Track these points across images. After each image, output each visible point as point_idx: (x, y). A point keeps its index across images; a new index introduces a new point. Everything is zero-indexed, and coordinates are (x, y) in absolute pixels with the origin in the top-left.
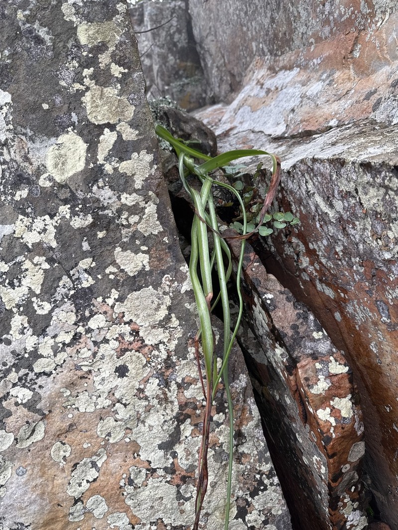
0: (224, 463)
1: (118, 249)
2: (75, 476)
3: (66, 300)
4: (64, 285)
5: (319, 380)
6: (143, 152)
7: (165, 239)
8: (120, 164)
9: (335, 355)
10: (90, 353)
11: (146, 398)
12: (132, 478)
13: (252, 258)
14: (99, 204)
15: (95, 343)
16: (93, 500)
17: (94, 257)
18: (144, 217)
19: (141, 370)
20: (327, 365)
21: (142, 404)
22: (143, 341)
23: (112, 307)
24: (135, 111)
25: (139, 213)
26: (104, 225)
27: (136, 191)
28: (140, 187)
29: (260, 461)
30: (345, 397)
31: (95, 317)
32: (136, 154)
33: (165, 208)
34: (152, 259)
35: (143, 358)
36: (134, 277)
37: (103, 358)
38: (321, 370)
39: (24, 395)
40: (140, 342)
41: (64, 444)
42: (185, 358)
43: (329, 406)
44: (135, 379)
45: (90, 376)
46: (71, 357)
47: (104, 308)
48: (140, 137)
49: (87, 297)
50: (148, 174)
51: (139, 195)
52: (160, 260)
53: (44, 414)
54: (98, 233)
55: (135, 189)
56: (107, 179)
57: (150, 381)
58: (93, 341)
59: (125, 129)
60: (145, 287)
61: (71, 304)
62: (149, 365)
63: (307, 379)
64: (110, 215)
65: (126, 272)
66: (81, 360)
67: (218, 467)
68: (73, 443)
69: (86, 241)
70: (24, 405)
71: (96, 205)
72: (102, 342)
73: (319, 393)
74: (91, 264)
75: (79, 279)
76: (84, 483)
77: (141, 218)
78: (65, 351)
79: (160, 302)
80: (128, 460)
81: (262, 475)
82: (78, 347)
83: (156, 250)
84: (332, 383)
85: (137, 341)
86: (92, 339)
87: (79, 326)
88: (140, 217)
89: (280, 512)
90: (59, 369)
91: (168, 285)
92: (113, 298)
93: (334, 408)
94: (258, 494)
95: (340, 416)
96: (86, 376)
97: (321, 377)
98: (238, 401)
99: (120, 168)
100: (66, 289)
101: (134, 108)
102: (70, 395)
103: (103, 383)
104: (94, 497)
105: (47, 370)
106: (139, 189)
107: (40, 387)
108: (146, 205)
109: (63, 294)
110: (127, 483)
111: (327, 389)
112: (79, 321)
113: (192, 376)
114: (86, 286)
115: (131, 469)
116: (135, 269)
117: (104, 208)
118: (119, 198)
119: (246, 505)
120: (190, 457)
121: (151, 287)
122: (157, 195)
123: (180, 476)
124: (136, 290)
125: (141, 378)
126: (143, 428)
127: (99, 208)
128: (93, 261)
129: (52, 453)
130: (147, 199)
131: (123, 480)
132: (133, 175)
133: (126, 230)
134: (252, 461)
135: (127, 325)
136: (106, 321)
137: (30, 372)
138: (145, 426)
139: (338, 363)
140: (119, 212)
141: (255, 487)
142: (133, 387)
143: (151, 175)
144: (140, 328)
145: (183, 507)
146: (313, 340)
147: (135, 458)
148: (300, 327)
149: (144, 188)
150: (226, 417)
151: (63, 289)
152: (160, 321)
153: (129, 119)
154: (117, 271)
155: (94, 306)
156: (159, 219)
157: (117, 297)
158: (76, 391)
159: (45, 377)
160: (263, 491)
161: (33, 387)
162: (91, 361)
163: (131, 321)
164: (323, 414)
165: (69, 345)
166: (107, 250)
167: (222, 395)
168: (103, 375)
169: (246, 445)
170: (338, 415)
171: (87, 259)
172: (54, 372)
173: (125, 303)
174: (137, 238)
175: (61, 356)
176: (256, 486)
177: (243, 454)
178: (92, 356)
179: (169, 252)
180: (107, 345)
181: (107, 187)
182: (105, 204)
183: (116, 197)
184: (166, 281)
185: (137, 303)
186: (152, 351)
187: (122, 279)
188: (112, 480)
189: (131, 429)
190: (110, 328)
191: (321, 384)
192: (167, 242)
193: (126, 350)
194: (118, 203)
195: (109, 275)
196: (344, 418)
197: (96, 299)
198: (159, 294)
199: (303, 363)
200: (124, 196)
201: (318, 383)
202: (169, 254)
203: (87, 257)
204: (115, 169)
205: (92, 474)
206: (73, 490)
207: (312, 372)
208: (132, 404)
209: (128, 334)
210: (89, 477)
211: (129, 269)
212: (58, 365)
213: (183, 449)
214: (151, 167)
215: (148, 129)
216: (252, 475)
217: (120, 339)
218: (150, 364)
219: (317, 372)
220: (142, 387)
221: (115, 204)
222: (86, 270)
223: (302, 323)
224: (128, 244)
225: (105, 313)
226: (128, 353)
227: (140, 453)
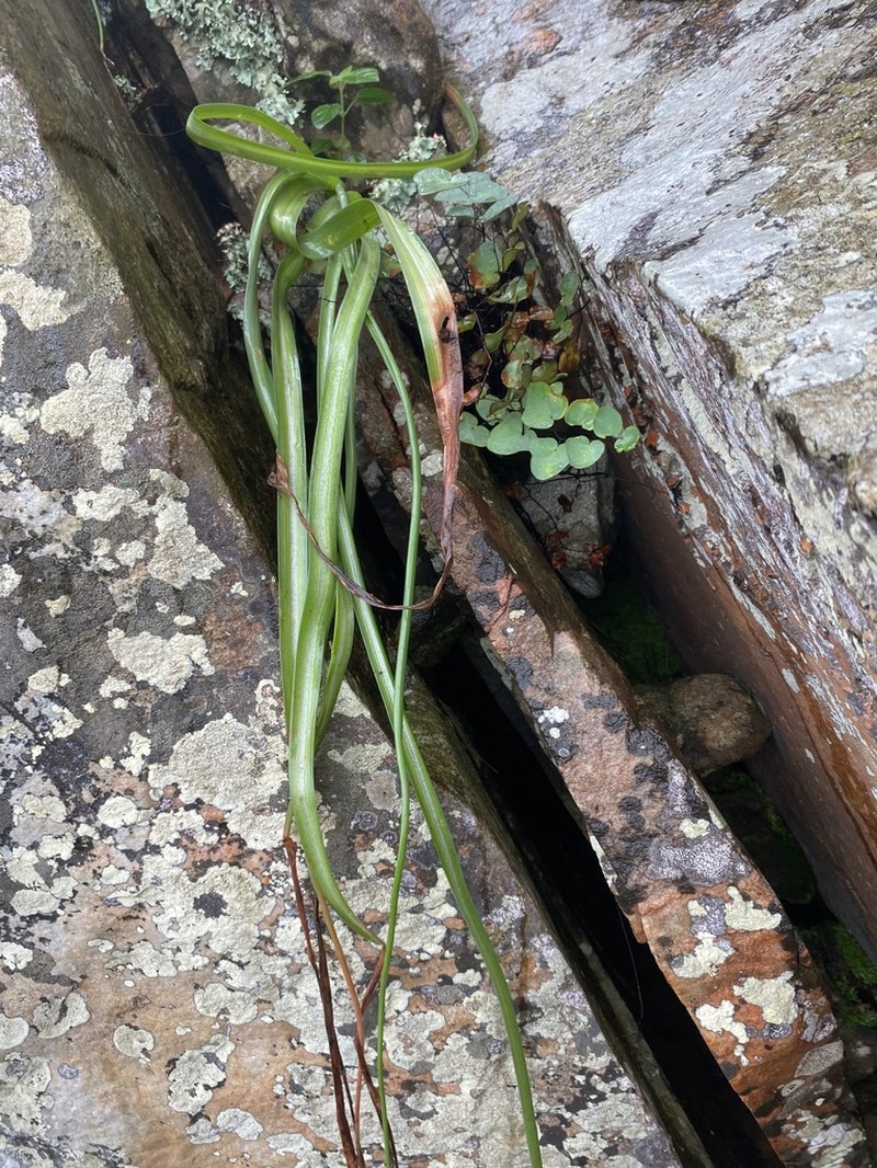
0: (494, 1058)
1: (116, 634)
2: (178, 1080)
3: (29, 769)
4: (12, 736)
5: (699, 942)
6: (98, 355)
7: (238, 588)
8: (39, 408)
9: (742, 884)
10: (124, 876)
11: (283, 954)
12: (296, 1082)
13: (502, 597)
14: (21, 533)
15: (130, 854)
16: (227, 1117)
17: (59, 663)
18: (157, 540)
19: (254, 903)
20: (721, 908)
21: (278, 963)
22: (242, 843)
23: (143, 777)
24: (32, 225)
25: (140, 533)
26: (57, 583)
27: (111, 477)
28: (118, 465)
29: (581, 1051)
30: (775, 977)
31: (108, 802)
32: (77, 367)
33: (213, 504)
34: (215, 645)
35: (252, 879)
36: (179, 695)
37: (157, 882)
38: (704, 919)
39: (15, 956)
40: (236, 845)
41: (136, 1028)
42: (353, 875)
43: (731, 997)
44: (246, 919)
45: (143, 915)
46: (86, 884)
47: (124, 782)
48: (77, 309)
49: (75, 760)
50: (131, 421)
51: (123, 486)
52: (237, 644)
53: (72, 982)
54: (48, 603)
55: (104, 472)
56: (19, 462)
57: (281, 924)
58: (123, 851)
59: (23, 290)
60: (213, 718)
61: (45, 779)
62: (270, 893)
63: (665, 942)
64: (61, 554)
65: (155, 688)
66: (112, 889)
67: (483, 1066)
68: (153, 1026)
69: (25, 626)
70: (25, 972)
71: (14, 536)
72: (143, 851)
73: (698, 974)
74: (59, 680)
75: (41, 717)
76: (200, 1090)
77: (150, 546)
78: (68, 874)
79: (261, 754)
80: (280, 1052)
81: (589, 1075)
82: (94, 866)
83: (220, 619)
84: (736, 949)
85: (229, 843)
86: (120, 847)
87: (78, 824)
88: (146, 543)
89: (642, 1135)
90: (69, 907)
91: (272, 707)
92: (138, 755)
93: (743, 1002)
94: (585, 1108)
95: (761, 1021)
96: (134, 914)
97: (705, 936)
98: (507, 947)
99: (43, 420)
100: (21, 745)
101: (27, 214)
102: (115, 948)
103: (175, 927)
104: (227, 1111)
105: (45, 910)
106: (117, 472)
107: (42, 940)
108: (154, 509)
109: (18, 756)
110: (288, 1090)
111: (722, 961)
112: (76, 813)
113: (381, 909)
114: (64, 735)
115: (289, 1069)
116: (175, 678)
117: (38, 541)
118: (69, 506)
119: (561, 1124)
120: (413, 1049)
121: (228, 716)
122: (178, 472)
123: (400, 1081)
124: (192, 730)
125: (259, 918)
126: (294, 1000)
127: (24, 544)
128: (61, 671)
129: (116, 1044)
130: (151, 493)
131: (279, 1086)
132: (89, 433)
133: (119, 582)
134: (562, 1052)
135: (193, 812)
136: (139, 809)
137: (9, 915)
138: (297, 997)
139: (751, 904)
140: (83, 541)
141: (576, 1097)
142: (247, 934)
143: (139, 422)
144: (226, 816)
145: (420, 1129)
146: (683, 842)
147: (293, 1047)
148: (645, 804)
149: (133, 466)
150: (483, 976)
151: (12, 745)
152: (272, 797)
153: (23, 257)
154: (129, 687)
155: (98, 780)
156: (200, 537)
157: (147, 752)
158: (125, 941)
159: (45, 922)
160: (596, 1102)
161: (28, 940)
162: (133, 889)
163: (199, 801)
164: (712, 1019)
165: (71, 863)
166: (87, 640)
167: (465, 939)
168: (170, 913)
169: (543, 1022)
170: (755, 1019)
171: (44, 671)
172: (60, 912)
173: (172, 763)
174: (156, 599)
175: (63, 886)
176: (578, 1094)
177: (538, 1039)
178: (132, 881)
179: (258, 620)
180: (158, 858)
181: (26, 483)
182: (39, 531)
183: (59, 505)
184: (265, 696)
185: (202, 759)
186: (269, 864)
187: (150, 706)
188: (255, 1086)
189: (270, 1002)
190: (154, 821)
191: (706, 953)
192: (244, 593)
193: (208, 864)
194: (72, 519)
195: (110, 700)
196: (772, 1025)
197: (97, 761)
198: (253, 733)
199: (655, 902)
200: (81, 499)
201: (697, 951)
202: (258, 626)
203: (41, 666)
204: (32, 427)
205: (213, 1075)
206: (181, 1102)
207: (681, 923)
208: (255, 964)
209: (200, 829)
210: (207, 1078)
211: (160, 677)
212: (63, 900)
213: (394, 1034)
214: (135, 399)
215: (91, 274)
216: (566, 1076)
217: (185, 842)
218: (273, 891)
219: (693, 923)
220: (267, 933)
221: (65, 525)
222: (51, 696)
223: (651, 794)
224: (139, 617)
225: (129, 792)
226: (213, 870)
227: (301, 1040)
